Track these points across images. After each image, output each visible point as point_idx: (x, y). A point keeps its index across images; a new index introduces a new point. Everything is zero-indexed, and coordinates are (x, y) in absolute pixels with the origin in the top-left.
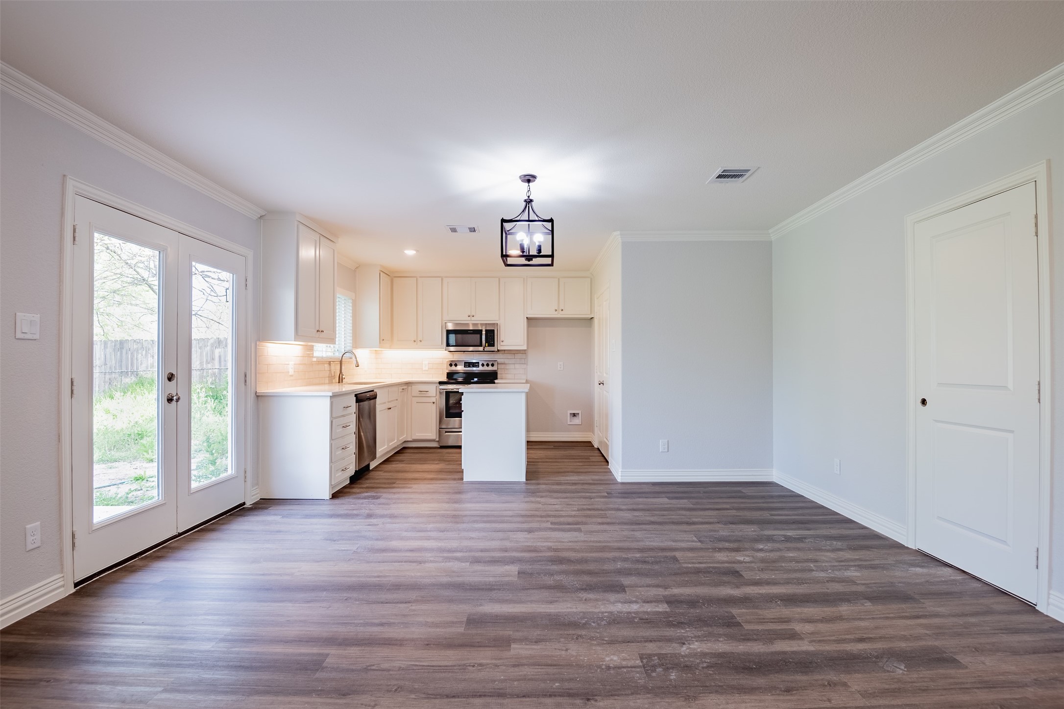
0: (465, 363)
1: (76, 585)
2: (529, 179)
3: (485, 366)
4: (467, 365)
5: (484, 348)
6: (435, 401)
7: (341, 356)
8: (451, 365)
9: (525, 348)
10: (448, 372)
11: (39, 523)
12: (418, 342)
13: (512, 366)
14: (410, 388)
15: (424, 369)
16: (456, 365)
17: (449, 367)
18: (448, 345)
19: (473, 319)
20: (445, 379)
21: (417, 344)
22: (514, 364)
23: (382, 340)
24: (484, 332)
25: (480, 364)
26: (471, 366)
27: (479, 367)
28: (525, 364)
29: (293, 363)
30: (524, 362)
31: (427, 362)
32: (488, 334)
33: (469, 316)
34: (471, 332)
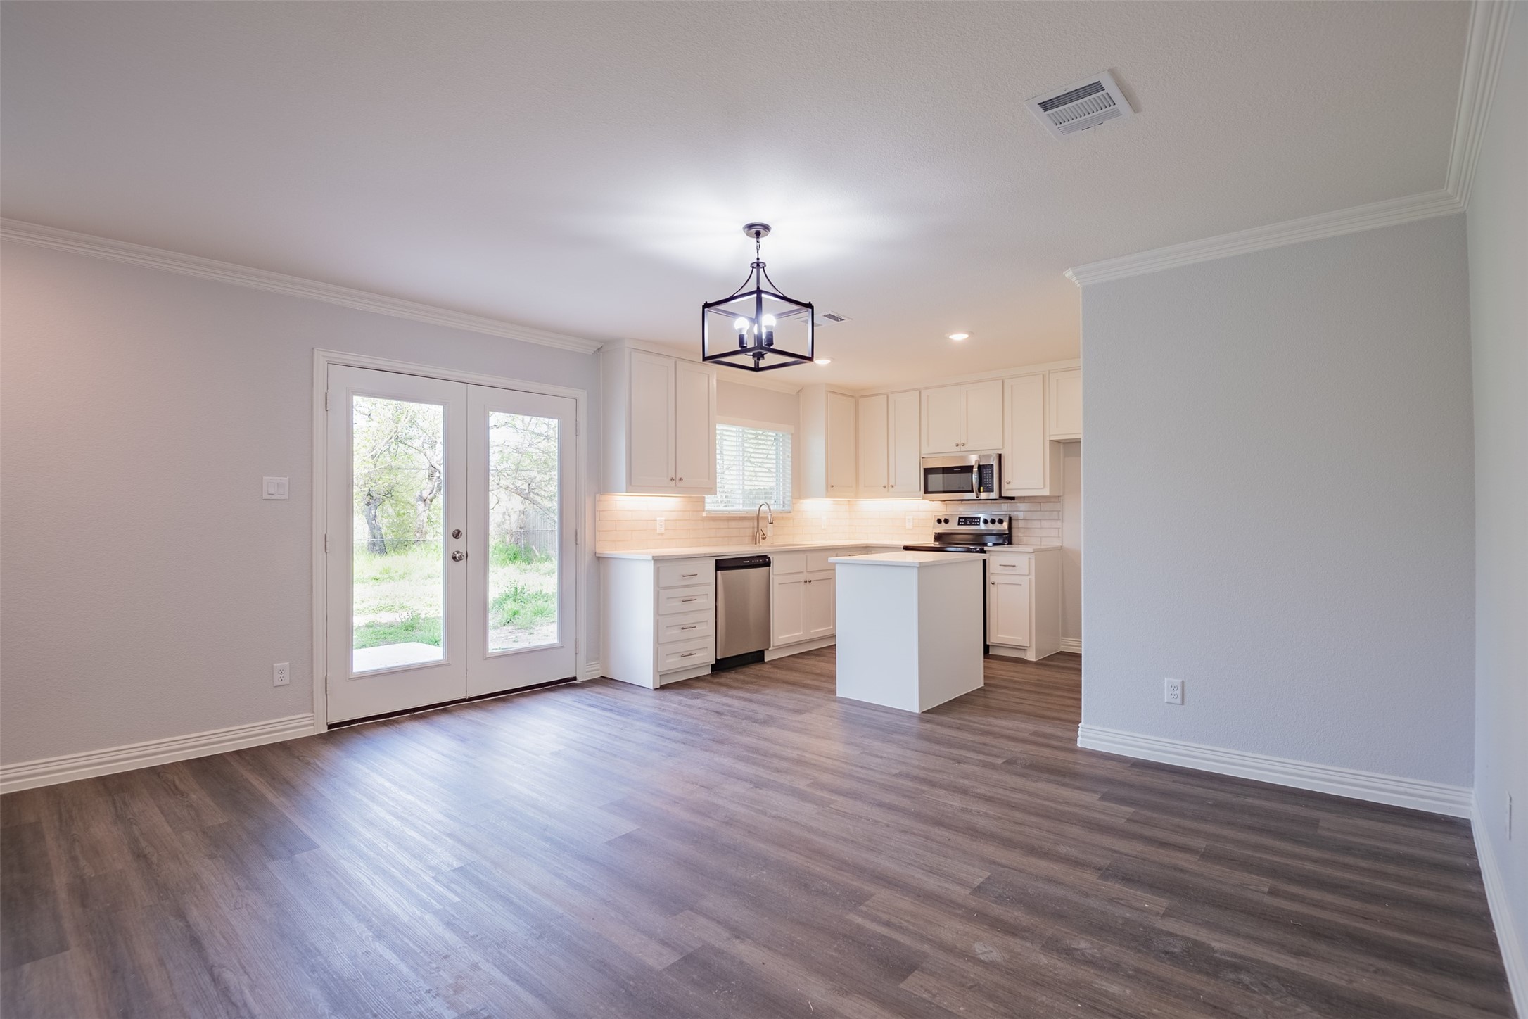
0: (960, 518)
1: (330, 727)
2: (757, 231)
3: (990, 524)
4: (962, 522)
5: (976, 494)
7: (758, 508)
8: (942, 522)
9: (1046, 492)
10: (935, 530)
11: (288, 663)
12: (889, 488)
13: (1036, 524)
16: (946, 522)
17: (937, 524)
18: (926, 491)
19: (963, 449)
20: (930, 542)
21: (888, 491)
22: (1040, 520)
23: (829, 486)
24: (975, 470)
25: (982, 520)
26: (968, 523)
27: (979, 525)
28: (1058, 519)
29: (664, 519)
30: (1057, 518)
31: (912, 517)
32: (984, 472)
33: (957, 446)
34: (957, 470)
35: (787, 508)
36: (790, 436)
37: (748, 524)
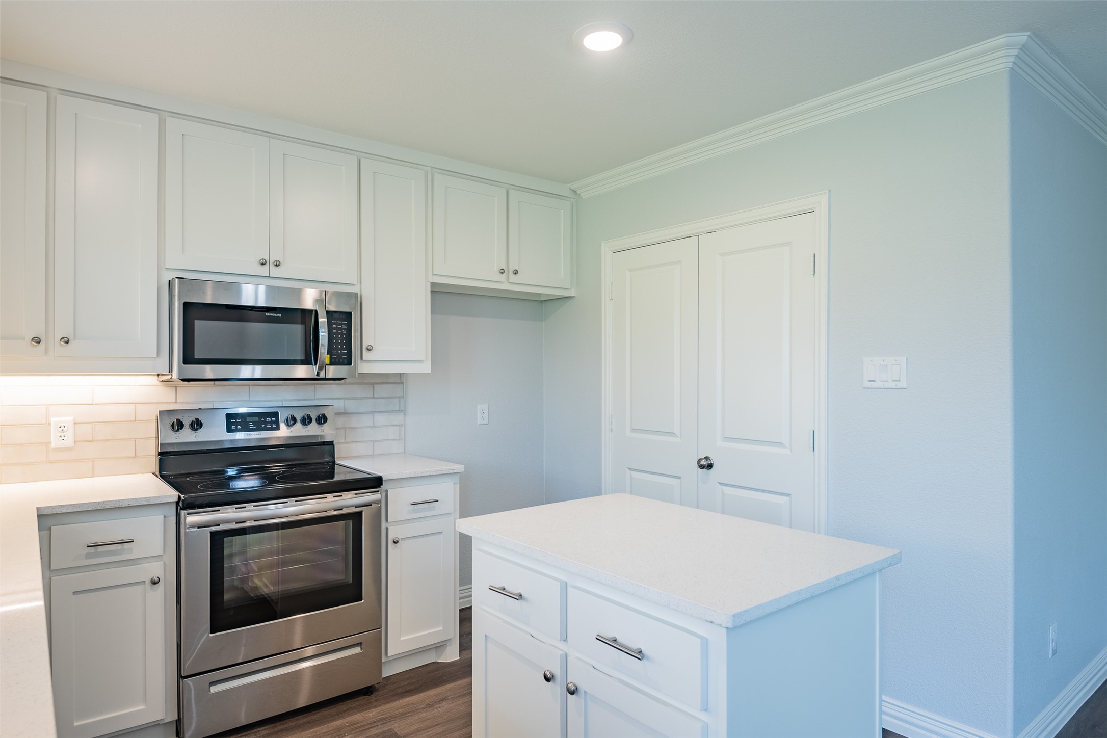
0: (229, 417)
3: (299, 425)
4: (236, 424)
5: (320, 368)
6: (158, 575)
8: (178, 426)
9: (423, 368)
12: (49, 346)
13: (366, 420)
15: (55, 442)
16: (197, 425)
17: (172, 434)
18: (188, 358)
19: (275, 272)
21: (46, 352)
24: (323, 320)
25: (282, 418)
26: (251, 426)
27: (278, 428)
28: (400, 411)
30: (397, 408)
31: (71, 418)
32: (334, 326)
33: (263, 264)
34: (274, 315)
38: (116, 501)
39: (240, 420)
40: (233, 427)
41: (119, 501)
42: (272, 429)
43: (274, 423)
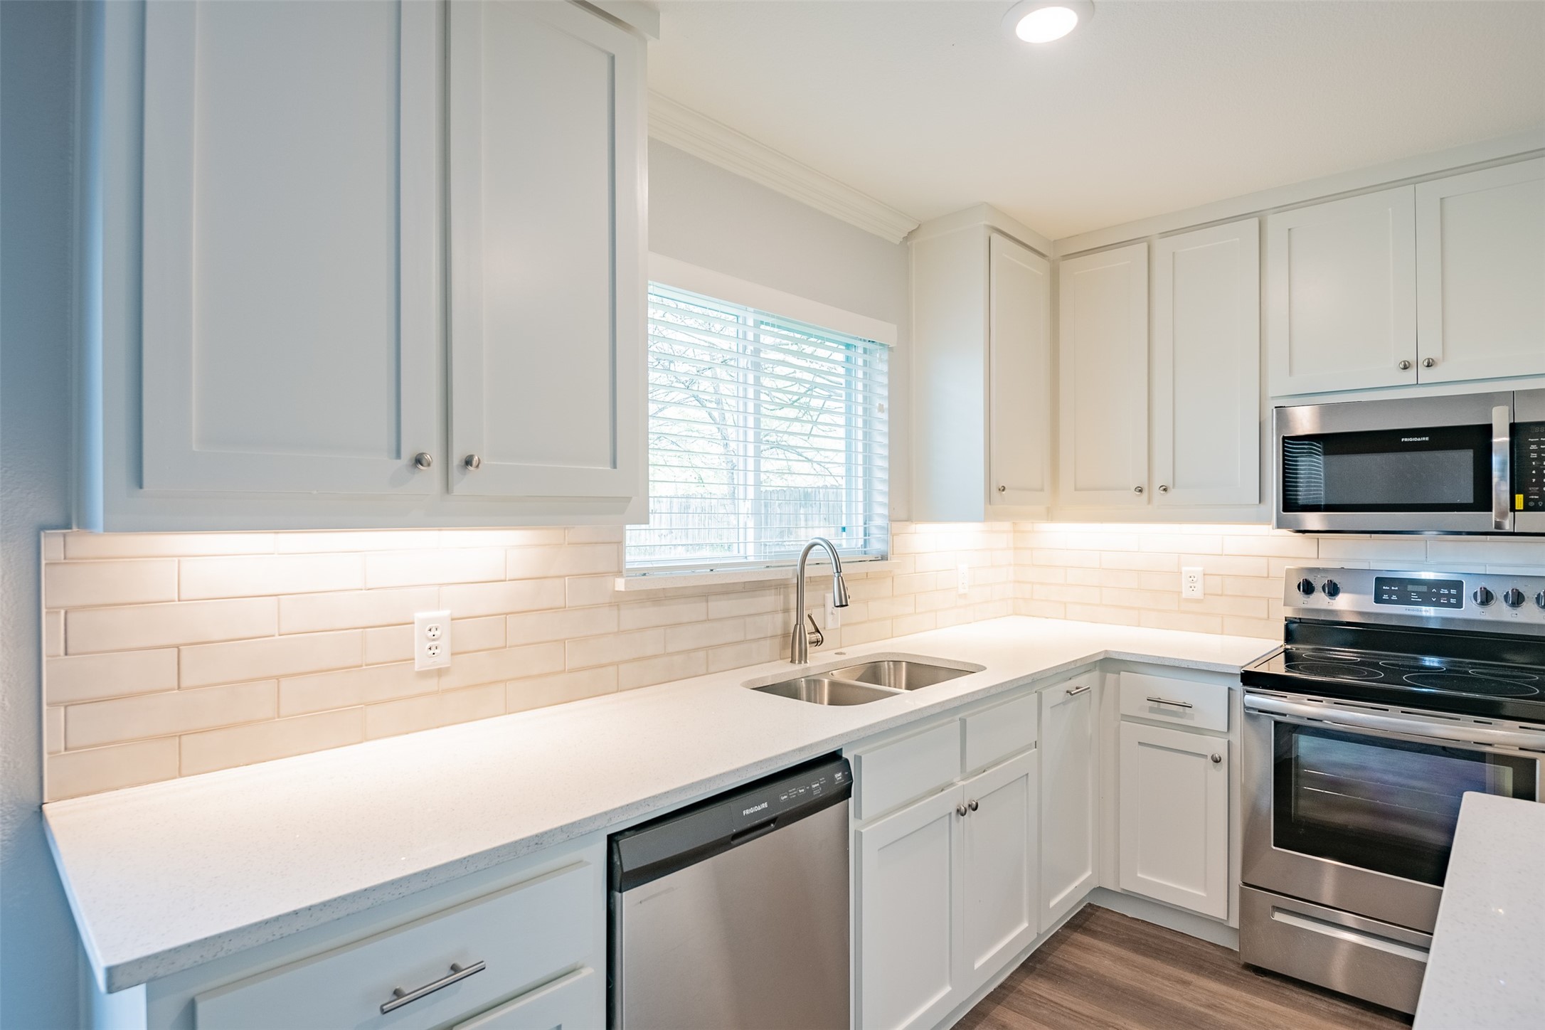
0: (1380, 581)
3: (1501, 604)
4: (1390, 593)
5: (1503, 515)
6: (1222, 751)
7: (800, 553)
8: (1308, 588)
10: (1290, 613)
12: (1151, 493)
14: (1111, 677)
15: (1186, 593)
16: (1333, 590)
17: (1299, 597)
18: (1290, 504)
19: (1426, 375)
21: (1149, 501)
23: (996, 490)
24: (1501, 440)
25: (1467, 592)
26: (1414, 597)
27: (1459, 605)
29: (445, 613)
31: (1200, 569)
32: (1533, 447)
33: (1405, 368)
34: (1415, 439)
35: (876, 546)
36: (885, 356)
37: (770, 600)
38: (1175, 659)
39: (1397, 588)
40: (1385, 597)
41: (1178, 659)
42: (1449, 605)
43: (1453, 596)
